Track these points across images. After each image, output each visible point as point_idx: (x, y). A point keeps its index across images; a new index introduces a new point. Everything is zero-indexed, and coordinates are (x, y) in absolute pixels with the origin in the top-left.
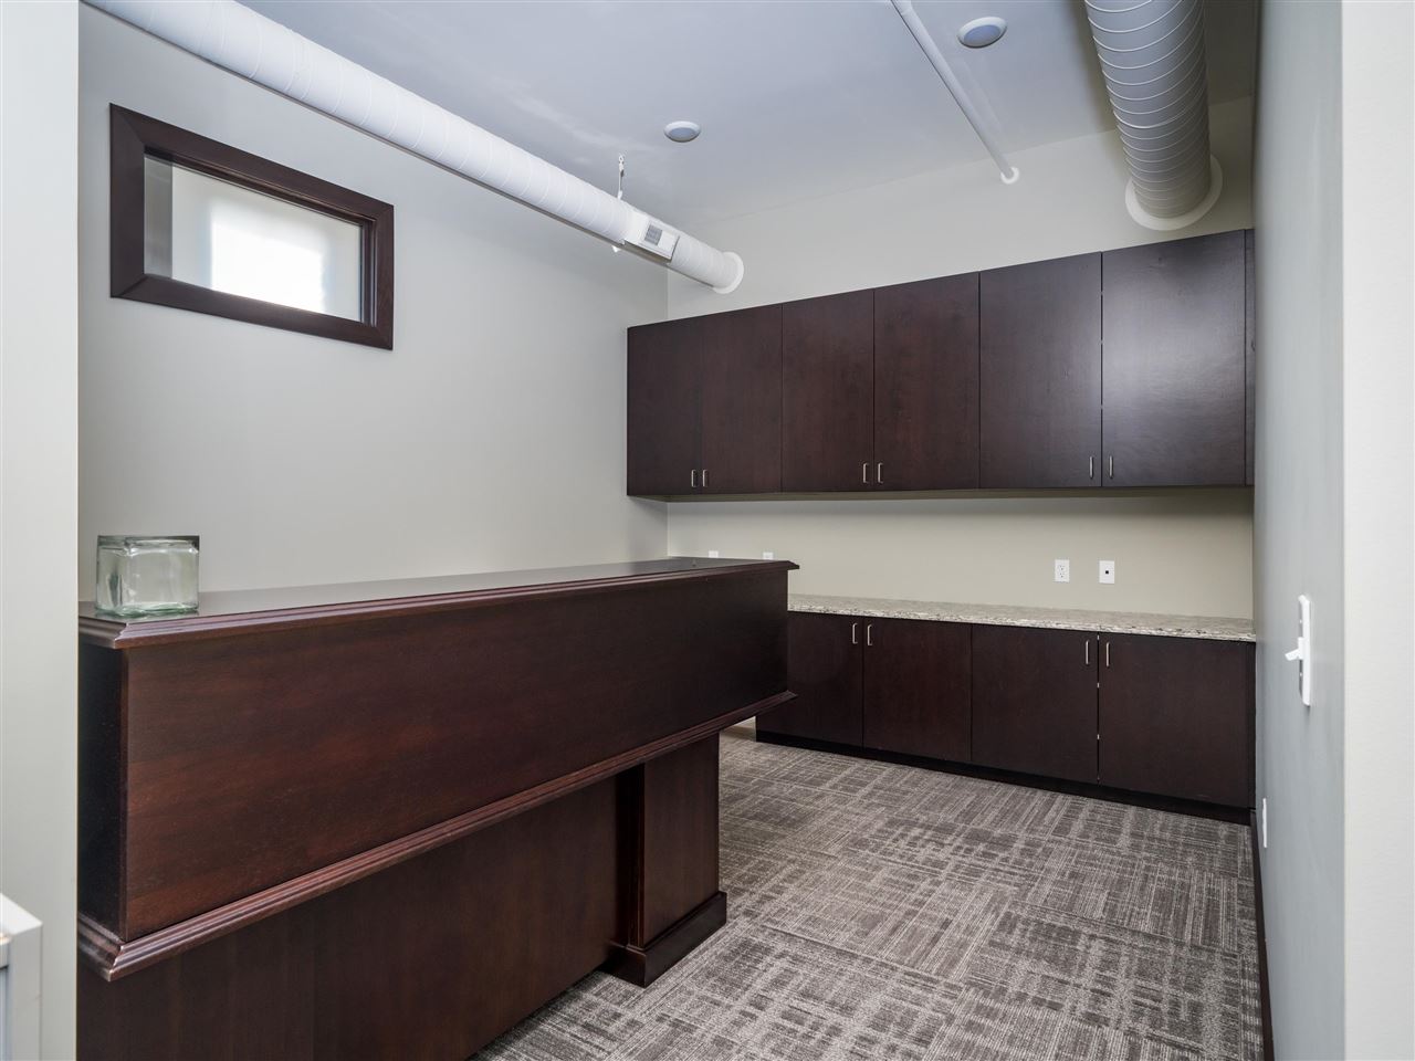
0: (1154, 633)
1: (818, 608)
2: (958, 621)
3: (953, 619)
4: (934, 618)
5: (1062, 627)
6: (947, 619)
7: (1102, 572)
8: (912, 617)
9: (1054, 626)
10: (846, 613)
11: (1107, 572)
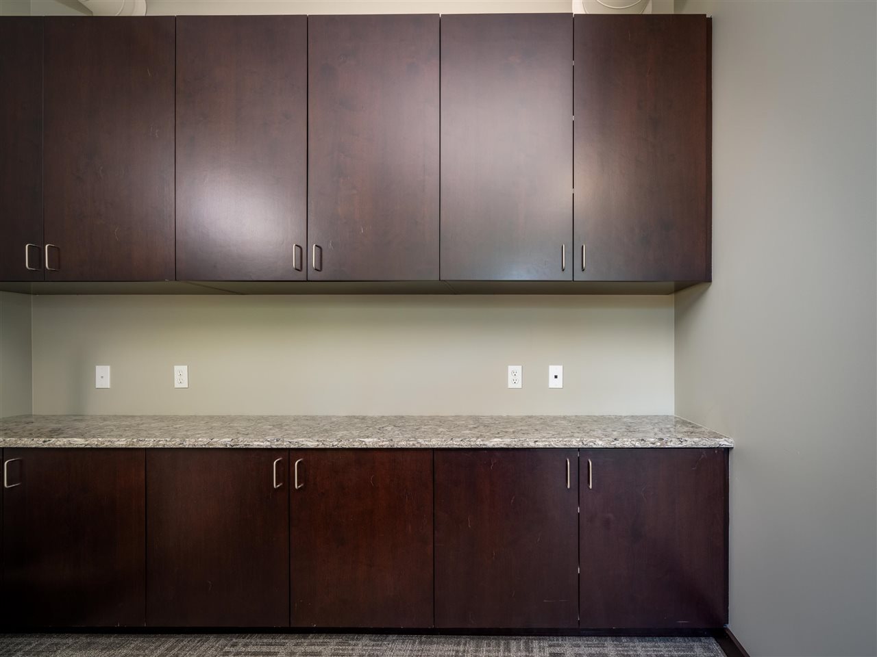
0: (638, 445)
1: (223, 441)
2: (418, 446)
3: (411, 444)
4: (386, 444)
5: (541, 445)
6: (403, 444)
7: (551, 377)
8: (357, 445)
9: (532, 445)
10: (265, 444)
11: (556, 377)
